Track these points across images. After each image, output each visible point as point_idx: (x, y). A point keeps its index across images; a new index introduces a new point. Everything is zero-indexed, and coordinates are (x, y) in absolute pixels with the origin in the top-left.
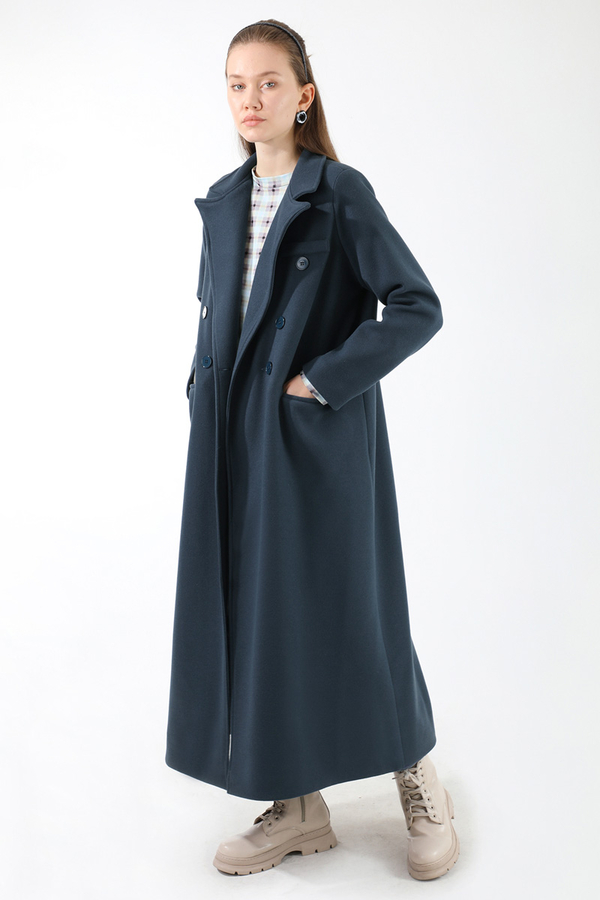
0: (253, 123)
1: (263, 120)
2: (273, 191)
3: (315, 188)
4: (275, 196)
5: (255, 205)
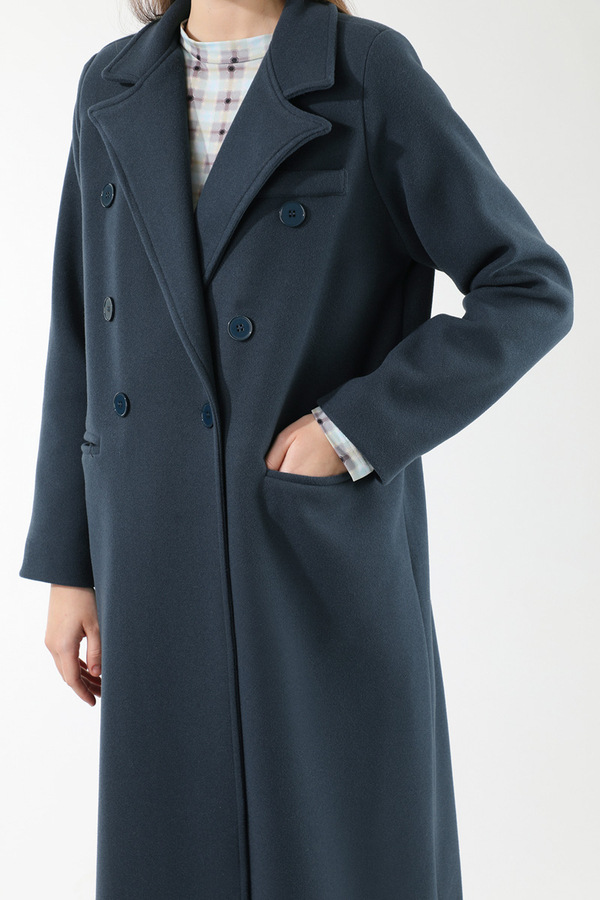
2: (231, 69)
3: (331, 79)
4: (235, 80)
5: (190, 98)
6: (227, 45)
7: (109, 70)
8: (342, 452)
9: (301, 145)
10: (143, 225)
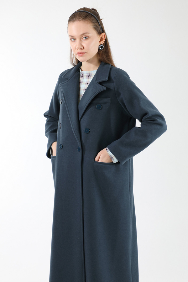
0: (81, 54)
1: (85, 53)
2: (89, 77)
3: (107, 79)
4: (89, 79)
5: (80, 82)
6: (88, 72)
7: (64, 76)
8: (111, 156)
9: (99, 92)
10: (68, 108)
